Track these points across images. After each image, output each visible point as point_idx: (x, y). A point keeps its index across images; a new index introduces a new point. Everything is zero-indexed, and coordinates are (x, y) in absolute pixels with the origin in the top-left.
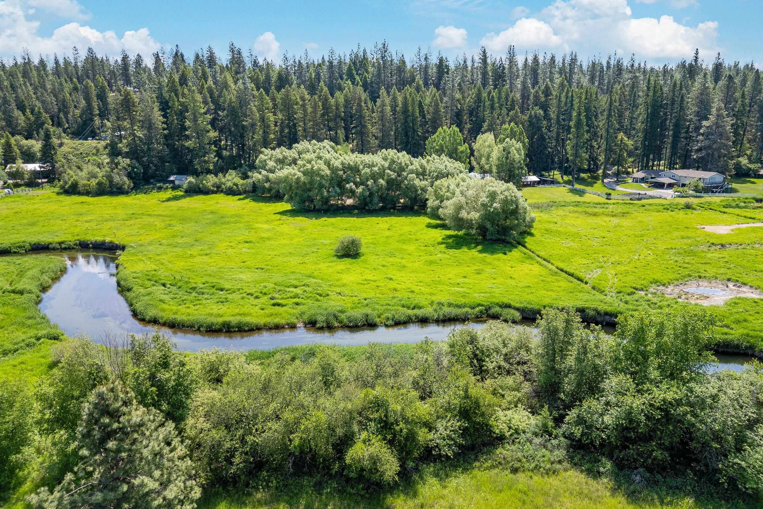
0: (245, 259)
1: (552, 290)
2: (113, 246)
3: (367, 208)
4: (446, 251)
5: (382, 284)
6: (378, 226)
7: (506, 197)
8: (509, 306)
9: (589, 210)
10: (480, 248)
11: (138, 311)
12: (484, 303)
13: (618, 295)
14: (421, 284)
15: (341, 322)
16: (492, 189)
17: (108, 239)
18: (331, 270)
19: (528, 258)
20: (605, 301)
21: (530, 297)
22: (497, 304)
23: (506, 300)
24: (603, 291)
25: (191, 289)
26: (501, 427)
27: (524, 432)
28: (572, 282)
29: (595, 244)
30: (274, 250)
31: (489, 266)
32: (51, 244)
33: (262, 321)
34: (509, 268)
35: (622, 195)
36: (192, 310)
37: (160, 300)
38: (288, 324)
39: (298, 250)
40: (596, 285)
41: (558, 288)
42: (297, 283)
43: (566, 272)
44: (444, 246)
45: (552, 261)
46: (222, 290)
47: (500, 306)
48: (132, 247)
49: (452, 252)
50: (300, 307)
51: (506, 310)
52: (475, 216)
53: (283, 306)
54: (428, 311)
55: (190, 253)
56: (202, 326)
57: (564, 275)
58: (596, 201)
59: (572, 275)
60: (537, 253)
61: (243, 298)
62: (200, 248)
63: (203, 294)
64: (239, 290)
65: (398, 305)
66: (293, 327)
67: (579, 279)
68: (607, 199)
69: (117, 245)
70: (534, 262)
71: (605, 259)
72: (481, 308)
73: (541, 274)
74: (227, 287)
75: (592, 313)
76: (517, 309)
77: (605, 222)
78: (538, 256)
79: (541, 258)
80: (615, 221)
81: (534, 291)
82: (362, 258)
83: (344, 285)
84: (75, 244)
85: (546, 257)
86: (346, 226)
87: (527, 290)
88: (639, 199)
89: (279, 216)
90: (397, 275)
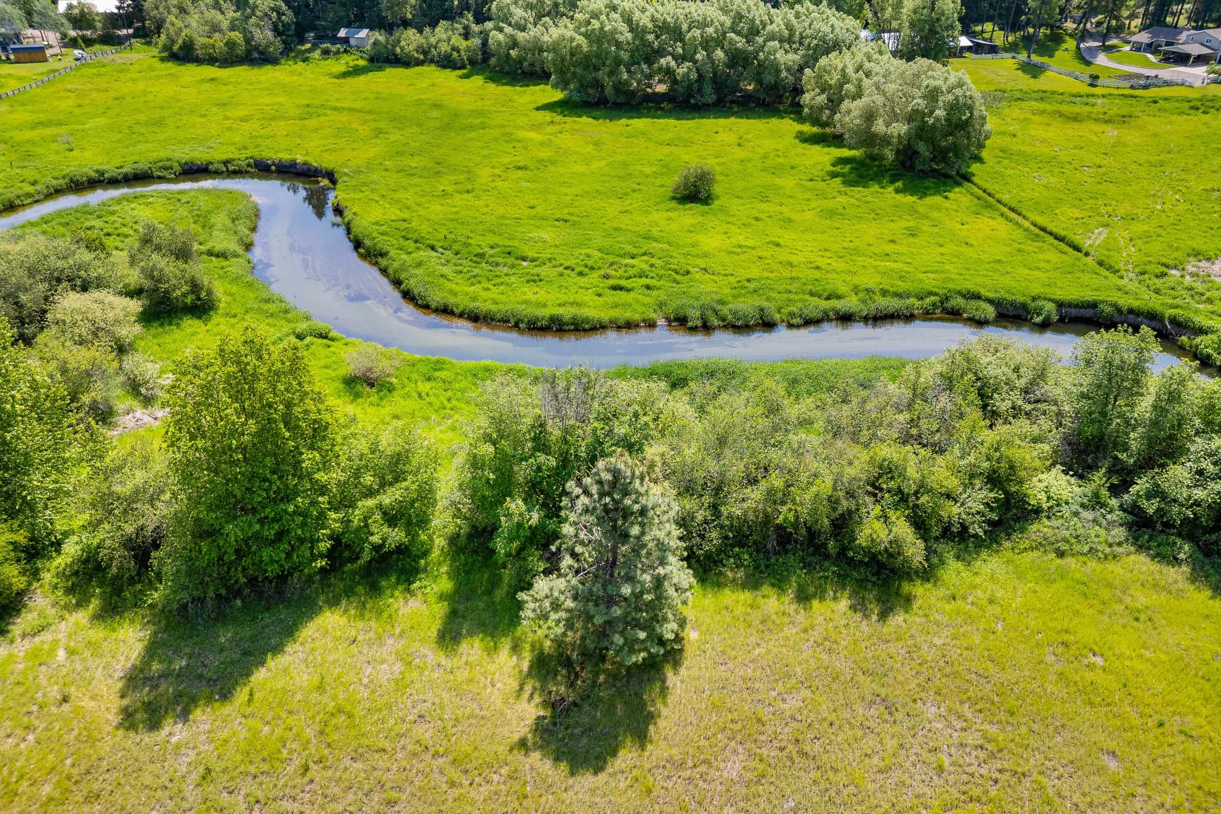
0: (532, 203)
1: (1039, 269)
2: (309, 169)
3: (693, 101)
4: (847, 189)
5: (765, 254)
6: (719, 137)
7: (957, 99)
8: (977, 297)
9: (1064, 108)
10: (899, 184)
11: (416, 292)
12: (937, 290)
13: (1141, 278)
14: (828, 254)
15: (723, 319)
16: (933, 83)
17: (300, 159)
18: (674, 226)
19: (986, 207)
20: (1127, 289)
21: (1007, 281)
22: (959, 293)
23: (970, 286)
24: (1118, 271)
25: (476, 255)
26: (1039, 497)
27: (1067, 503)
28: (1065, 253)
29: (1089, 180)
30: (570, 185)
31: (926, 222)
32: (212, 163)
33: (604, 315)
34: (958, 226)
35: (1116, 77)
36: (494, 293)
37: (442, 276)
38: (644, 321)
39: (607, 185)
40: (1104, 258)
41: (1045, 265)
42: (635, 251)
43: (1051, 234)
44: (838, 180)
45: (1024, 213)
46: (524, 259)
47: (964, 296)
48: (346, 174)
49: (858, 191)
50: (655, 293)
51: (974, 303)
52: (900, 129)
53: (628, 290)
54: (851, 303)
55: (442, 188)
56: (522, 321)
57: (1051, 239)
58: (1075, 91)
59: (1061, 239)
60: (997, 196)
61: (561, 275)
62: (453, 178)
63: (497, 265)
64: (550, 259)
65: (804, 293)
66: (651, 325)
67: (1077, 248)
68: (1091, 85)
69: (316, 169)
70: (996, 214)
71: (1110, 209)
72: (933, 298)
73: (1013, 237)
74: (531, 254)
75: (1108, 310)
76: (990, 301)
77: (1096, 134)
78: (999, 201)
79: (1005, 206)
80: (1112, 132)
81: (1009, 269)
82: (716, 202)
83: (706, 255)
84: (249, 165)
85: (1013, 204)
86: (668, 136)
87: (997, 266)
88: (1146, 87)
89: (547, 116)
90: (786, 237)
